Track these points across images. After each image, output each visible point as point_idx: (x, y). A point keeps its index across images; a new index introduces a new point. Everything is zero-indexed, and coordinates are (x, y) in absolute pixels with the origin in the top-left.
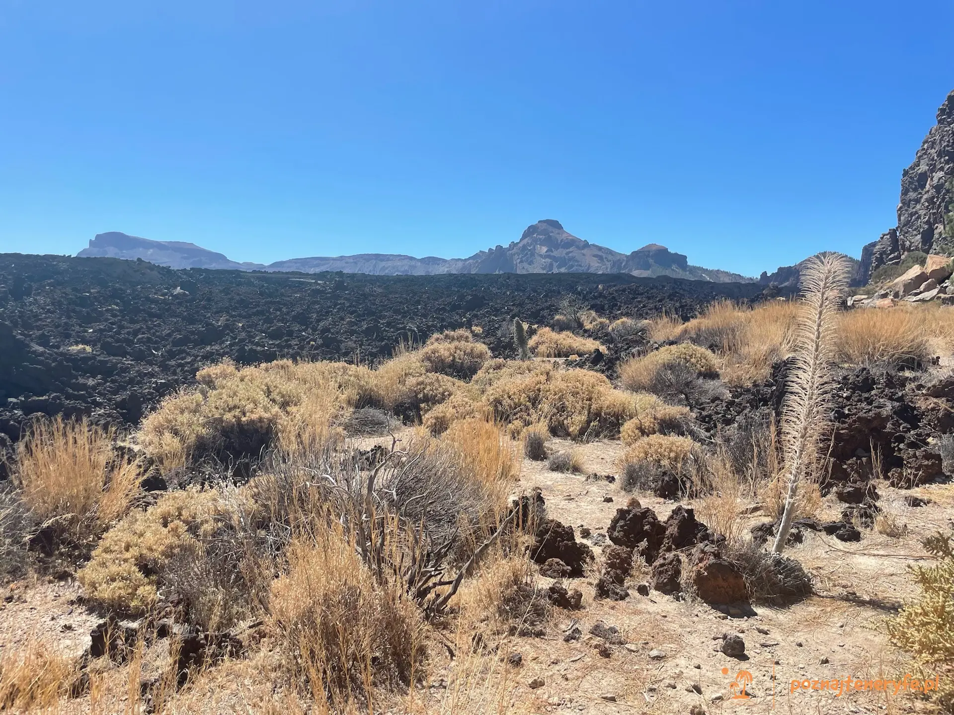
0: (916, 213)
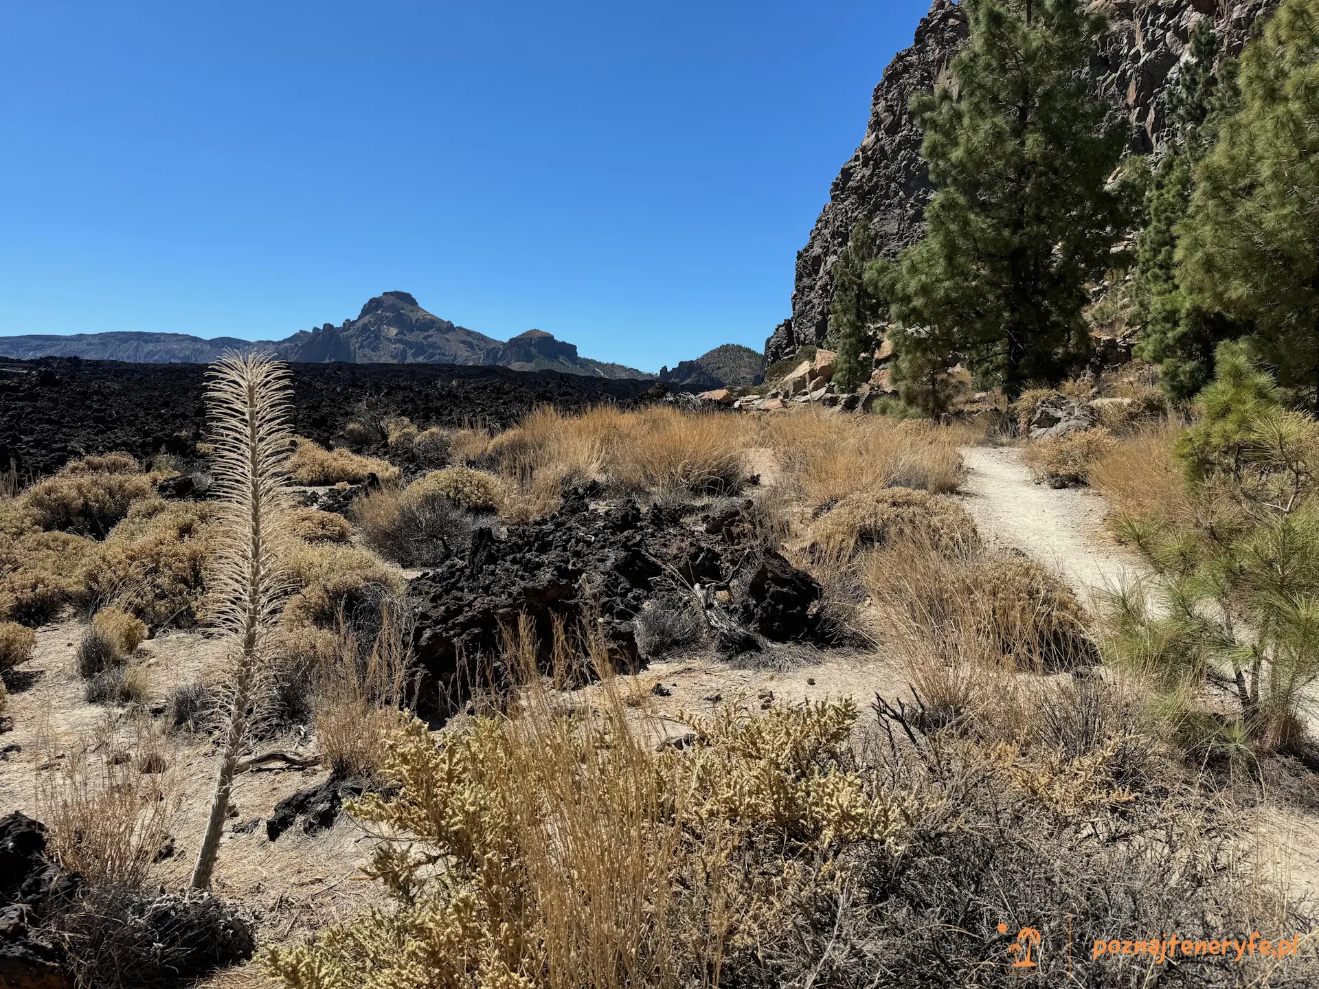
0: (810, 302)
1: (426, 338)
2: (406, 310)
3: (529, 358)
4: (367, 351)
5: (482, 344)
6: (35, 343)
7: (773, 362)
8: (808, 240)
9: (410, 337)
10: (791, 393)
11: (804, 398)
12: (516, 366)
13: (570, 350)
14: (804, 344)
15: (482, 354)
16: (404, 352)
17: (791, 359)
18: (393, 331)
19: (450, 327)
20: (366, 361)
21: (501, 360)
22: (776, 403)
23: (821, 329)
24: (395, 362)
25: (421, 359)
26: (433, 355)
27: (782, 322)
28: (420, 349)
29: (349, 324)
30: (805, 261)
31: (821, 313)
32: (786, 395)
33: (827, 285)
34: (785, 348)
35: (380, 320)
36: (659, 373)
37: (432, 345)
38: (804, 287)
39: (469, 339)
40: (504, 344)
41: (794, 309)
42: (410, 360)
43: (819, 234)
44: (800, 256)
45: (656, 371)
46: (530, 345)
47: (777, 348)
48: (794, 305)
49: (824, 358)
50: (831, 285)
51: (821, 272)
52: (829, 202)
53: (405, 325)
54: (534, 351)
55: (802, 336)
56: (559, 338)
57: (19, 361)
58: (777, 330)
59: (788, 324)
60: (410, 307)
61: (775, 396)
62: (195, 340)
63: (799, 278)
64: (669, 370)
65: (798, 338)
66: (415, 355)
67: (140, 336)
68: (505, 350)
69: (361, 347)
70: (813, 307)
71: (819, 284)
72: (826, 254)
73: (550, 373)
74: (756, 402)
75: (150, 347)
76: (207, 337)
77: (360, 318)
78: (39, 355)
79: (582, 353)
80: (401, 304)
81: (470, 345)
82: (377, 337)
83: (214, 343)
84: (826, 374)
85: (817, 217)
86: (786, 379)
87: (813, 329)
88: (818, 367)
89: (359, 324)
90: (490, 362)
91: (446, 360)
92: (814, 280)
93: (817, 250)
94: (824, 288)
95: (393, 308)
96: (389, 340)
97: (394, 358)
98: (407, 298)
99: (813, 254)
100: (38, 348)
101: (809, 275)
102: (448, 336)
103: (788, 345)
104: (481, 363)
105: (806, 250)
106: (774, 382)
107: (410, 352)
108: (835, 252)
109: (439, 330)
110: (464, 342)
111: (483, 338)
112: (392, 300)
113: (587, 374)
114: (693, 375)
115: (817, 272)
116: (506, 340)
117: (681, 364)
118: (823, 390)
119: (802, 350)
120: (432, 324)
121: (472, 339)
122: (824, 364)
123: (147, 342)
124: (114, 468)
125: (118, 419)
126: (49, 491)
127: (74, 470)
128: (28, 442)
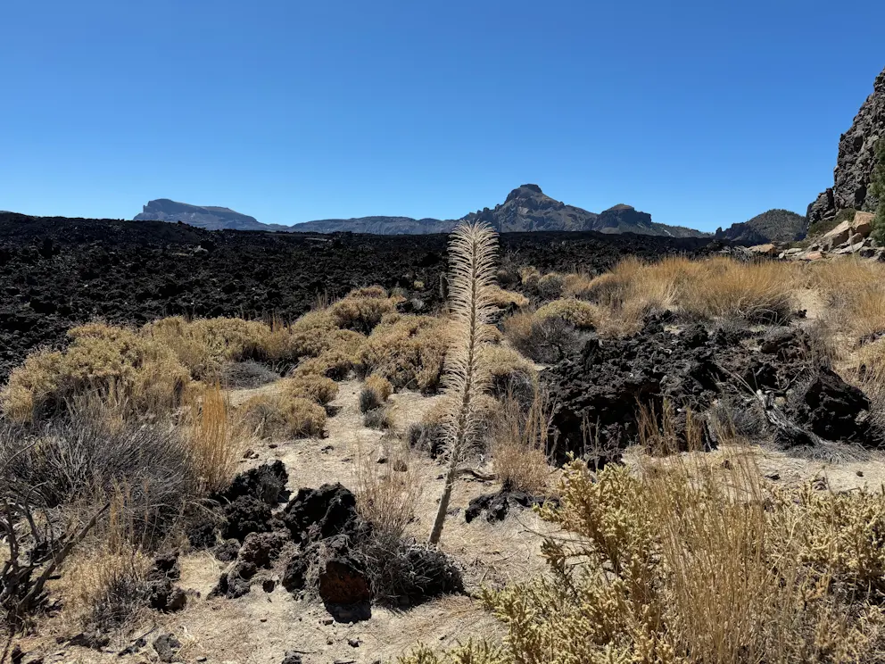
0: (851, 173)
1: (545, 214)
2: (534, 196)
3: (615, 224)
4: (509, 225)
5: (583, 216)
6: (331, 224)
7: (814, 222)
8: (851, 125)
9: (535, 214)
10: (830, 246)
11: (842, 251)
12: (605, 230)
13: (646, 218)
14: (843, 207)
15: (582, 223)
16: (531, 223)
17: (831, 219)
18: (526, 210)
19: (562, 206)
20: (508, 231)
21: (595, 227)
22: (817, 254)
23: (860, 195)
24: (525, 230)
25: (541, 228)
26: (549, 225)
27: (824, 191)
28: (541, 221)
29: (499, 207)
30: (847, 142)
31: (861, 182)
32: (826, 248)
33: (867, 159)
34: (826, 211)
35: (517, 204)
36: (715, 232)
37: (549, 218)
38: (846, 162)
39: (574, 213)
40: (598, 216)
41: (836, 180)
42: (535, 229)
43: (862, 119)
44: (843, 137)
45: (713, 231)
46: (616, 215)
47: (818, 211)
48: (836, 176)
49: (862, 218)
50: (871, 159)
51: (862, 149)
52: (873, 92)
53: (532, 206)
54: (619, 219)
55: (842, 202)
56: (638, 209)
57: (323, 234)
58: (819, 197)
59: (829, 192)
60: (536, 194)
61: (815, 249)
62: (412, 220)
63: (842, 155)
64: (723, 230)
65: (838, 203)
66: (538, 226)
67: (382, 218)
68: (598, 220)
69: (505, 221)
70: (853, 178)
71: (860, 159)
72: (867, 135)
73: (630, 234)
74: (798, 254)
75: (387, 225)
76: (418, 219)
77: (505, 203)
78: (333, 230)
79: (654, 220)
80: (531, 192)
81: (574, 217)
82: (515, 215)
83: (421, 222)
84: (864, 232)
85: (861, 105)
86: (826, 235)
87: (853, 195)
88: (857, 226)
89: (505, 207)
90: (587, 228)
91: (557, 228)
92: (855, 156)
93: (859, 132)
94: (865, 163)
95: (526, 195)
96: (522, 216)
97: (524, 228)
98: (535, 188)
99: (856, 136)
100: (332, 227)
101: (851, 153)
102: (561, 212)
103: (828, 209)
104: (581, 229)
105: (849, 133)
106: (815, 238)
107: (535, 224)
108: (876, 133)
109: (555, 209)
110: (571, 215)
111: (583, 212)
112: (526, 190)
113: (659, 234)
114: (744, 234)
115: (858, 150)
116: (599, 213)
117: (734, 225)
118: (859, 245)
119: (842, 213)
120: (551, 204)
121: (576, 213)
122: (862, 223)
123: (386, 222)
124: (374, 294)
125: (373, 267)
126: (343, 306)
127: (354, 295)
128: (330, 280)
